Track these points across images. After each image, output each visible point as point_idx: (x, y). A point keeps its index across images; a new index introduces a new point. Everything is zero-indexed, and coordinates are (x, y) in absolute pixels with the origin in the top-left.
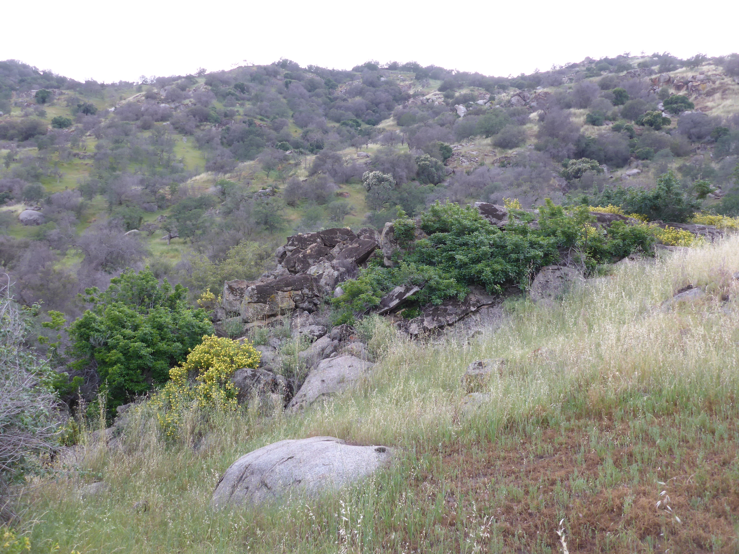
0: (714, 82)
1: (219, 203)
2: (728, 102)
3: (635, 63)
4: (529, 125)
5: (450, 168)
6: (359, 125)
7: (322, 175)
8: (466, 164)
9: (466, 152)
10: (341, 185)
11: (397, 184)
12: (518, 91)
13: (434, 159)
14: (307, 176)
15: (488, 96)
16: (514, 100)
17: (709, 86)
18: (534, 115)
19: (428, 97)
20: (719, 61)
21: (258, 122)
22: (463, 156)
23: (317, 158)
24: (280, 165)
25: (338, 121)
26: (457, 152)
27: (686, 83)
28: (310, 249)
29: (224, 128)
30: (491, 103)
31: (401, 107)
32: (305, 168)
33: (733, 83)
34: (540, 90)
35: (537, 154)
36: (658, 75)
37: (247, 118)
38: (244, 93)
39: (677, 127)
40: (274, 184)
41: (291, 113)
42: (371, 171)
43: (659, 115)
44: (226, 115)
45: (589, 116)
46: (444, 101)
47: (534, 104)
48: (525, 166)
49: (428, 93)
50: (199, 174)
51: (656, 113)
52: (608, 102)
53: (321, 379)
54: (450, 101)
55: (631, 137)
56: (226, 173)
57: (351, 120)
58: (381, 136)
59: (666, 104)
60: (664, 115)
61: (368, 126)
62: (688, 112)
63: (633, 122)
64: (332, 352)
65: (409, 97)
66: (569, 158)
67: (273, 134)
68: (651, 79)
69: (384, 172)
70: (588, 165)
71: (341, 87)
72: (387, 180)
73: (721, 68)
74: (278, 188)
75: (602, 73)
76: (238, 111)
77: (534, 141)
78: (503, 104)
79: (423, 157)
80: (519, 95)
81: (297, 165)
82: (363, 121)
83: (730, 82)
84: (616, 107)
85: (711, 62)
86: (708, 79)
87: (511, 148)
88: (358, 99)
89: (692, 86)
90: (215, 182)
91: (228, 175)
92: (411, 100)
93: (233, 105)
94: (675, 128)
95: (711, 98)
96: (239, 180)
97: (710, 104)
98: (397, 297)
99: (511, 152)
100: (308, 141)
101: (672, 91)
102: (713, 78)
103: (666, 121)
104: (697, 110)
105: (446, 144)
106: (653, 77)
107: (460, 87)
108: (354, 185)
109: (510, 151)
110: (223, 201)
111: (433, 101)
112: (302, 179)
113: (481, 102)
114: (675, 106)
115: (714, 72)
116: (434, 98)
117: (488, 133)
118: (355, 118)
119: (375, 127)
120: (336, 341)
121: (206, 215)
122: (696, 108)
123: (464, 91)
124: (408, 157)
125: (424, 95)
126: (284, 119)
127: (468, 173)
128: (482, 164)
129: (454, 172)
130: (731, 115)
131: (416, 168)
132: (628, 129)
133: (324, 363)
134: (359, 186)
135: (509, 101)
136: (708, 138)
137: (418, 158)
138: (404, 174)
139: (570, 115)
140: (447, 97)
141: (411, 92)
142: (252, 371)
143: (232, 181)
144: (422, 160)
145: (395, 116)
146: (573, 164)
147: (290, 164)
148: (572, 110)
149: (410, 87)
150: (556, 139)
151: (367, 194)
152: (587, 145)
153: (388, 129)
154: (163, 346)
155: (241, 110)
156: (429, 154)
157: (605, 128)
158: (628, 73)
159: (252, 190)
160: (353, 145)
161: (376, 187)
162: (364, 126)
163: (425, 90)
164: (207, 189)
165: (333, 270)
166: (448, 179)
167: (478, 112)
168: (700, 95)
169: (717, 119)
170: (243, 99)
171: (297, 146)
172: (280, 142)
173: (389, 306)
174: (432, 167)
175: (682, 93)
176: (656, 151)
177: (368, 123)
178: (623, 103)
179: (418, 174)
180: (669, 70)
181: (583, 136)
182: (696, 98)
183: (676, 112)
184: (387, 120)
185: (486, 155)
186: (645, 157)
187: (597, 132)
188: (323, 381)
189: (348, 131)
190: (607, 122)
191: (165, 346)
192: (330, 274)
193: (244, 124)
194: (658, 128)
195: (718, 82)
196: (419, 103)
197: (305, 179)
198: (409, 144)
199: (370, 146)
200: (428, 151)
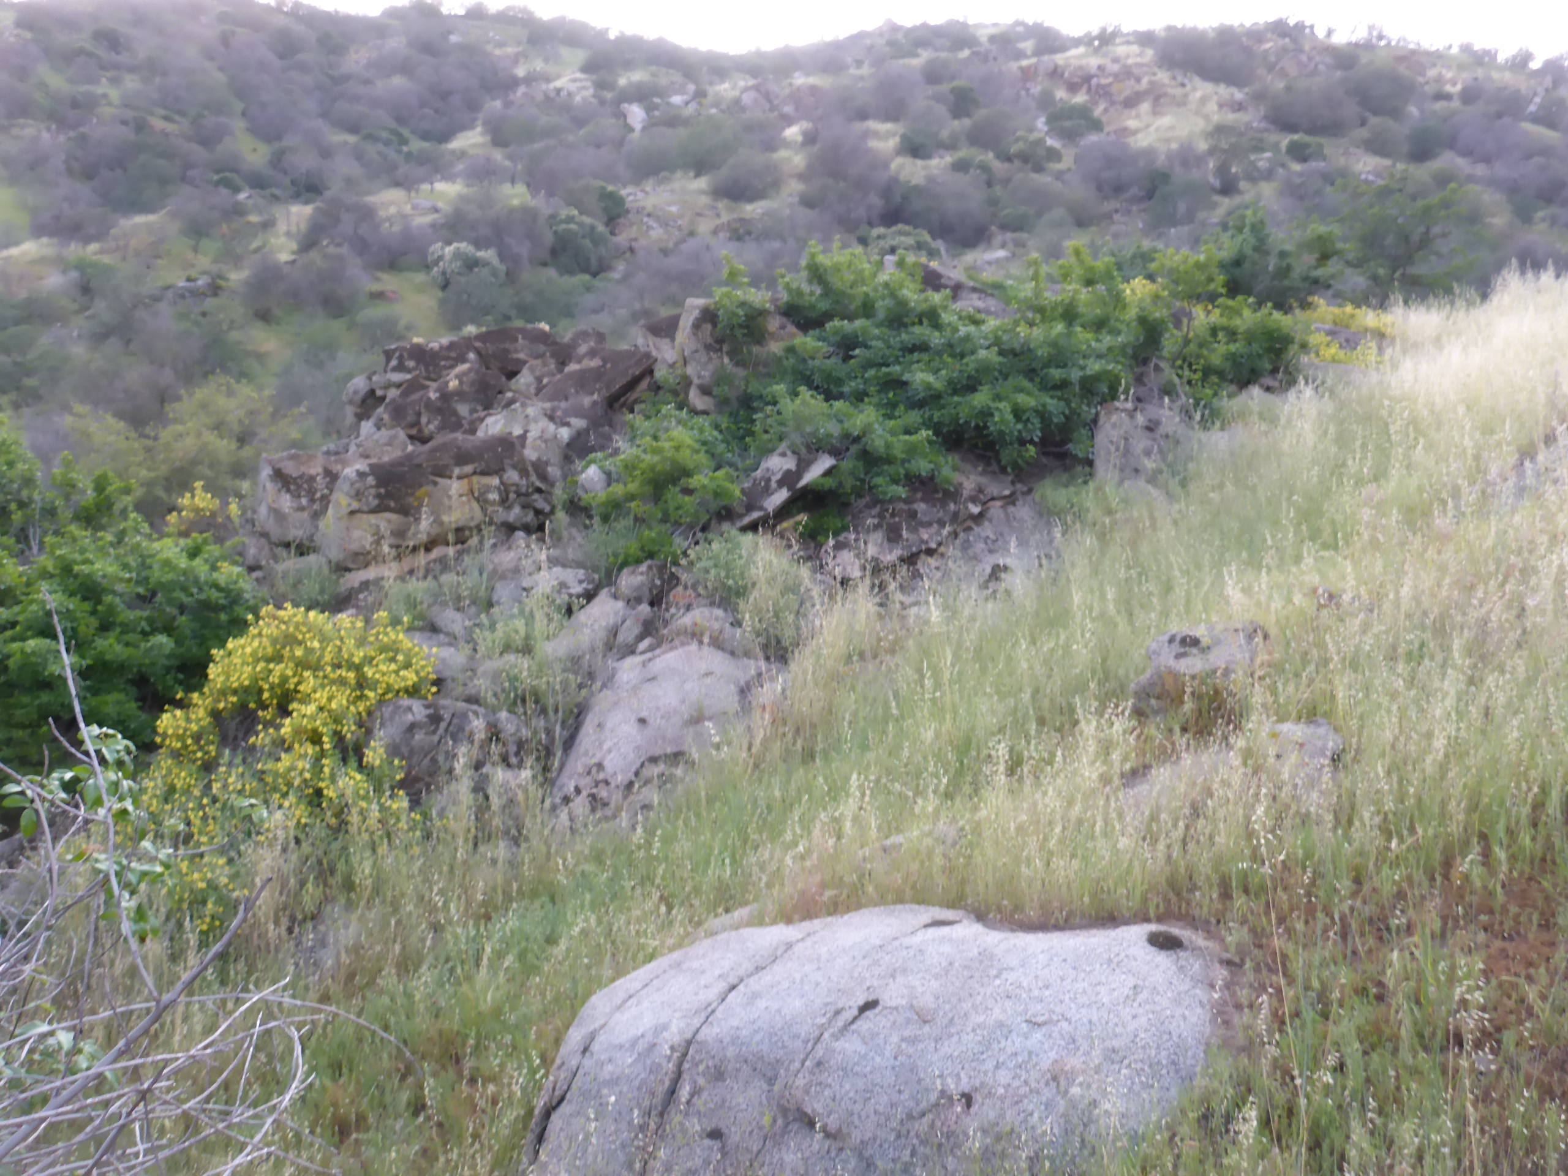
0: (1138, 80)
1: (78, 312)
2: (1165, 121)
3: (983, 35)
4: (783, 154)
5: (621, 239)
6: (404, 141)
7: (332, 250)
8: (657, 232)
9: (654, 206)
10: (380, 274)
11: (507, 274)
12: (752, 82)
13: (587, 220)
14: (294, 253)
15: (691, 88)
16: (747, 99)
17: (1129, 87)
18: (793, 132)
19: (558, 84)
20: (1145, 39)
21: (158, 124)
22: (649, 215)
23: (317, 209)
24: (224, 226)
25: (353, 129)
26: (635, 205)
27: (1087, 79)
28: (457, 376)
29: (72, 134)
30: (700, 104)
31: (498, 104)
32: (288, 234)
33: (1173, 83)
34: (800, 80)
35: (805, 215)
36: (1034, 60)
37: (130, 114)
38: (118, 53)
39: (1073, 167)
40: (215, 268)
41: (239, 106)
42: (449, 243)
43: (1040, 142)
44: (75, 104)
45: (904, 138)
46: (594, 96)
47: (788, 109)
48: (784, 240)
49: (559, 77)
50: (16, 244)
51: (1034, 136)
52: (941, 110)
53: (633, 718)
54: (609, 95)
55: (989, 184)
56: (87, 240)
57: (385, 129)
58: (460, 167)
59: (1052, 120)
60: (1050, 142)
61: (425, 145)
62: (1093, 138)
63: (991, 155)
64: (641, 638)
65: (514, 83)
66: (871, 224)
67: (199, 152)
68: (1022, 69)
69: (478, 244)
70: (910, 241)
71: (357, 52)
72: (486, 264)
73: (1150, 53)
74: (227, 280)
75: (920, 51)
76: (105, 96)
77: (795, 187)
78: (724, 106)
79: (564, 213)
80: (756, 88)
81: (267, 225)
82: (413, 132)
83: (1166, 81)
84: (956, 123)
85: (1131, 39)
86: (1127, 73)
87: (751, 200)
88: (398, 81)
89: (1099, 86)
90: (61, 263)
91: (93, 247)
92: (522, 90)
93: (93, 80)
94: (1069, 170)
95: (1133, 112)
96: (124, 259)
97: (1132, 124)
98: (781, 483)
99: (753, 210)
100: (285, 172)
101: (1061, 94)
102: (1136, 71)
103: (1053, 155)
104: (1108, 134)
105: (610, 188)
106: (1025, 63)
107: (629, 65)
108: (410, 275)
109: (749, 207)
110: (87, 308)
111: (570, 94)
112: (284, 257)
113: (677, 99)
114: (1068, 124)
115: (1139, 60)
116: (573, 87)
117: (700, 167)
118: (393, 125)
119: (443, 146)
120: (644, 609)
121: (45, 340)
122: (1106, 130)
123: (637, 76)
124: (529, 214)
125: (548, 80)
126: (223, 119)
127: (665, 252)
128: (692, 234)
129: (632, 250)
130: (1174, 146)
131: (549, 238)
132: (985, 168)
133: (628, 670)
134: (420, 277)
135: (737, 101)
136: (1134, 191)
137: (553, 216)
138: (523, 250)
139: (867, 134)
140: (600, 86)
141: (520, 72)
142: (427, 707)
143: (106, 259)
144: (562, 222)
145: (486, 123)
146: (879, 237)
147: (249, 223)
148: (873, 125)
149: (516, 60)
150: (842, 184)
151: (440, 294)
152: (905, 198)
153: (472, 152)
154: (110, 646)
155: (114, 94)
156: (576, 207)
157: (939, 164)
158: (974, 53)
159: (160, 284)
160: (397, 184)
161: (463, 279)
162: (417, 145)
163: (551, 69)
164: (41, 278)
165: (552, 427)
166: (621, 267)
167: (673, 121)
168: (1113, 103)
169: (1149, 153)
170: (117, 67)
171: (258, 182)
172: (217, 172)
173: (761, 508)
174: (584, 237)
175: (1080, 98)
176: (1039, 215)
177: (425, 136)
178: (968, 115)
179: (554, 252)
180: (1054, 50)
181: (894, 180)
182: (1106, 110)
183: (1070, 136)
184: (469, 134)
185: (699, 215)
186: (1016, 225)
187: (923, 173)
188: (642, 721)
189: (379, 153)
190: (942, 152)
191: (118, 648)
192: (548, 436)
193: (124, 128)
194: (1039, 169)
195: (1145, 81)
196: (540, 97)
197: (291, 257)
198: (528, 185)
199: (440, 186)
200: (573, 201)
